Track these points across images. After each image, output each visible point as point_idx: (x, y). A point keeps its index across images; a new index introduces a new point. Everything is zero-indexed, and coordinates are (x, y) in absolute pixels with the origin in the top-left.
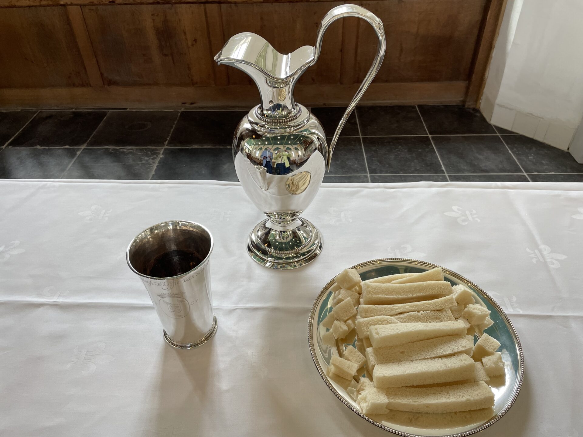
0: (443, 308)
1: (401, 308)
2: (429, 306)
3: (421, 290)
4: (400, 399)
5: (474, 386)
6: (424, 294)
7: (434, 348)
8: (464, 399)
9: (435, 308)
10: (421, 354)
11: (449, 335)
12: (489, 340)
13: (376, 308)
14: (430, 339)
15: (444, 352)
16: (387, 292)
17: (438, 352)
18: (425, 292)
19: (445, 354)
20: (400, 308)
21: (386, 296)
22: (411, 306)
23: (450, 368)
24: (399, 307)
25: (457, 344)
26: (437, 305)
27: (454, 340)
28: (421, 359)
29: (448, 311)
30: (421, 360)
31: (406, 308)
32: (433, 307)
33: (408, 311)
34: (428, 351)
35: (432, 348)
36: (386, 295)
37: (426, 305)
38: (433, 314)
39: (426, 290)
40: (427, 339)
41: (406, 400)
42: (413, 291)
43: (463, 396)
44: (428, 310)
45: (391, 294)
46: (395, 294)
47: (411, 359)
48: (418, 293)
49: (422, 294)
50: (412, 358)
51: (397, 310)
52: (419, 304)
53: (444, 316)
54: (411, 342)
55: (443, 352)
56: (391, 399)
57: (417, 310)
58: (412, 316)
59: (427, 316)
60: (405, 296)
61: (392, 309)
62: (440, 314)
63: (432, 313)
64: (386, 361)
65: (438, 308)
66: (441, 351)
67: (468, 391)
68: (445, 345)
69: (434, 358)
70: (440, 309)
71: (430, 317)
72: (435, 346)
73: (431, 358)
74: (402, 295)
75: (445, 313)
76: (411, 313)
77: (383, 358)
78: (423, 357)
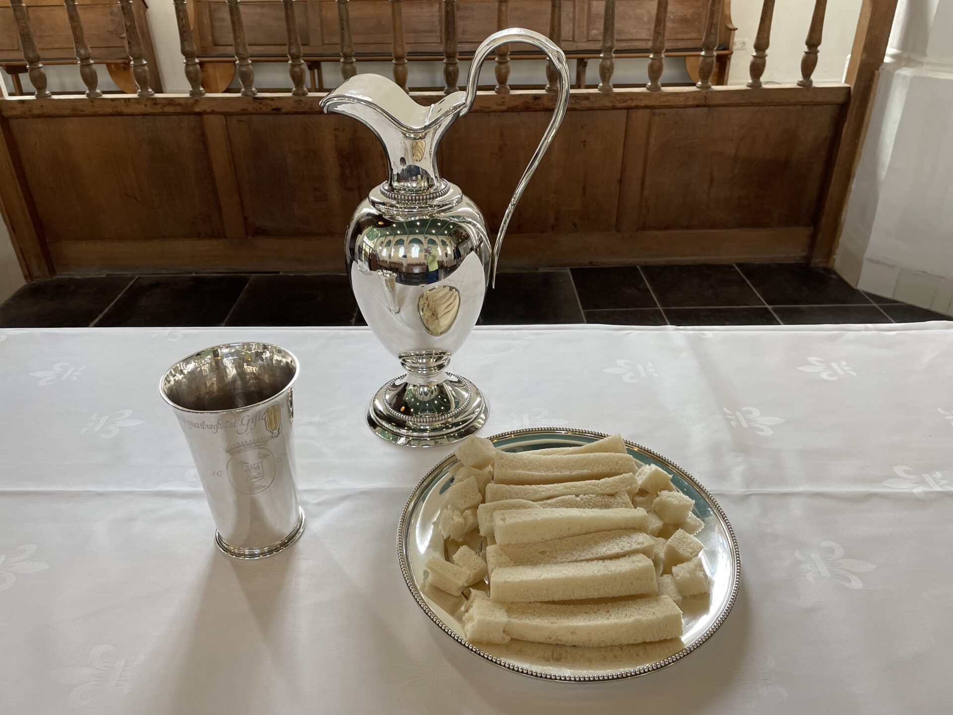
0: (617, 490)
1: (550, 489)
2: (594, 487)
3: (585, 465)
4: (529, 619)
5: (651, 602)
6: (589, 471)
7: (594, 546)
8: (632, 619)
9: (604, 491)
10: (572, 554)
11: (620, 529)
12: (685, 539)
13: (510, 489)
14: (590, 533)
15: (608, 551)
16: (530, 467)
17: (599, 550)
18: (591, 469)
19: (608, 553)
20: (548, 490)
21: (528, 472)
22: (565, 488)
23: (613, 572)
24: (547, 488)
25: (630, 540)
26: (607, 487)
27: (626, 535)
28: (571, 561)
29: (624, 495)
30: (570, 563)
31: (557, 490)
32: (601, 489)
33: (562, 493)
34: (584, 550)
35: (590, 545)
36: (529, 470)
37: (590, 486)
38: (601, 499)
39: (593, 466)
40: (585, 534)
41: (538, 620)
42: (572, 466)
43: (631, 616)
44: (593, 494)
45: (537, 470)
46: (544, 470)
47: (555, 562)
48: (580, 470)
49: (586, 471)
50: (556, 560)
51: (544, 493)
52: (579, 484)
53: (618, 502)
54: (560, 538)
55: (606, 551)
56: (514, 618)
57: (576, 493)
58: (567, 501)
59: (590, 502)
60: (559, 473)
61: (535, 491)
62: (612, 500)
63: (599, 499)
64: (515, 563)
65: (608, 491)
66: (604, 549)
67: (639, 609)
68: (611, 541)
69: (592, 560)
70: (612, 492)
71: (594, 503)
72: (595, 543)
73: (587, 560)
74: (554, 472)
75: (619, 498)
76: (566, 497)
77: (511, 560)
78: (574, 558)
